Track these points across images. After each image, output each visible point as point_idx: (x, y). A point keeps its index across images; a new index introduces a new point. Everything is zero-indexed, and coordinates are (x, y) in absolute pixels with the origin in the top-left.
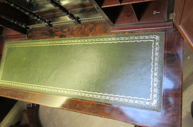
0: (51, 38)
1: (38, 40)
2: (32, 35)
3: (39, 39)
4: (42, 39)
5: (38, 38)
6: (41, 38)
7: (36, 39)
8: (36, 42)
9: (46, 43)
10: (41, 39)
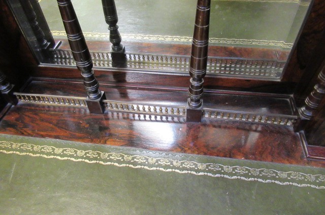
0: (92, 141)
1: (38, 139)
2: (17, 120)
3: (43, 136)
4: (57, 137)
5: (42, 133)
6: (54, 134)
7: (29, 135)
8: (28, 142)
9: (70, 151)
10: (50, 136)
